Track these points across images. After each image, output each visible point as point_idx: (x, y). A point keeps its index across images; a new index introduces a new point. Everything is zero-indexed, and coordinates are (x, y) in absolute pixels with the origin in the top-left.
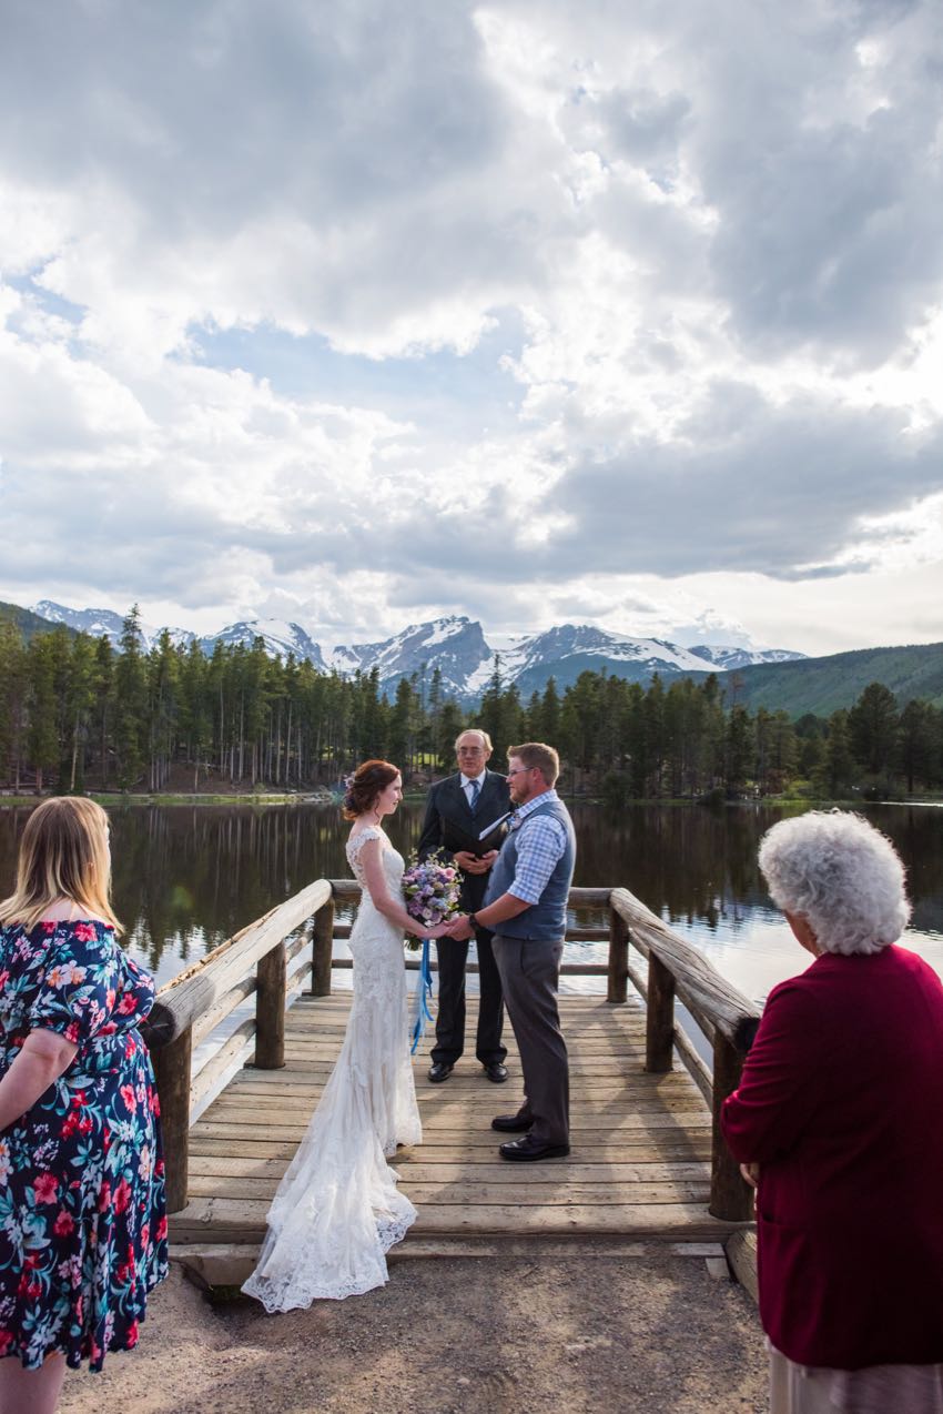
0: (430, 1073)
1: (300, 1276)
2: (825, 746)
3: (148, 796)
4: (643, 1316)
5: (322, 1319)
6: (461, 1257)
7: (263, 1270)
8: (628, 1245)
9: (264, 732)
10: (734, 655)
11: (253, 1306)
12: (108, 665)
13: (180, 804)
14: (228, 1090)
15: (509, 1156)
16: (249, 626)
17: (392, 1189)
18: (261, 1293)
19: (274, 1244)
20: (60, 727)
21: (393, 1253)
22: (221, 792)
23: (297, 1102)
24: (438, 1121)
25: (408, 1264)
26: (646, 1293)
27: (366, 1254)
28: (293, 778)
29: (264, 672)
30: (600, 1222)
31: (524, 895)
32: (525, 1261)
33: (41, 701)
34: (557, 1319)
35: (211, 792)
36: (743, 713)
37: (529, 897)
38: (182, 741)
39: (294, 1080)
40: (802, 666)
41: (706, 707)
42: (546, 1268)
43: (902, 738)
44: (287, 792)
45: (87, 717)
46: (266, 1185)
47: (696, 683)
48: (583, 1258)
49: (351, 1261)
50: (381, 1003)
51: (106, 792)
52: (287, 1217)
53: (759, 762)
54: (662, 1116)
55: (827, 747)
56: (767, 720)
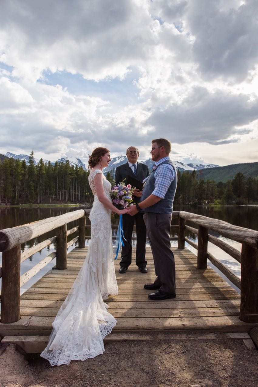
0: (119, 270)
1: (66, 350)
2: (225, 190)
3: (37, 205)
4: (223, 368)
5: (75, 370)
6: (136, 340)
7: (50, 347)
8: (208, 334)
9: (69, 187)
10: (199, 166)
11: (45, 363)
12: (25, 168)
13: (46, 207)
14: (45, 277)
15: (152, 298)
16: (65, 159)
17: (106, 312)
18: (49, 357)
19: (55, 335)
20: (12, 186)
21: (106, 339)
22: (58, 204)
23: (70, 280)
24: (124, 286)
25: (113, 343)
26: (222, 356)
27: (94, 340)
28: (78, 200)
29: (69, 170)
30: (195, 324)
31: (159, 194)
32: (164, 342)
33: (7, 178)
34: (183, 370)
35: (55, 204)
36: (203, 181)
37: (161, 195)
38: (47, 190)
39: (70, 273)
40: (218, 169)
41: (192, 179)
42: (174, 345)
43: (247, 188)
44: (76, 204)
45: (19, 183)
46: (54, 311)
47: (190, 173)
48: (190, 340)
49: (88, 343)
50: (102, 239)
51: (25, 204)
52: (61, 324)
53: (207, 194)
54: (208, 283)
55: (226, 191)
56: (209, 183)
